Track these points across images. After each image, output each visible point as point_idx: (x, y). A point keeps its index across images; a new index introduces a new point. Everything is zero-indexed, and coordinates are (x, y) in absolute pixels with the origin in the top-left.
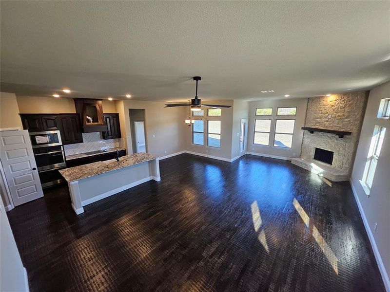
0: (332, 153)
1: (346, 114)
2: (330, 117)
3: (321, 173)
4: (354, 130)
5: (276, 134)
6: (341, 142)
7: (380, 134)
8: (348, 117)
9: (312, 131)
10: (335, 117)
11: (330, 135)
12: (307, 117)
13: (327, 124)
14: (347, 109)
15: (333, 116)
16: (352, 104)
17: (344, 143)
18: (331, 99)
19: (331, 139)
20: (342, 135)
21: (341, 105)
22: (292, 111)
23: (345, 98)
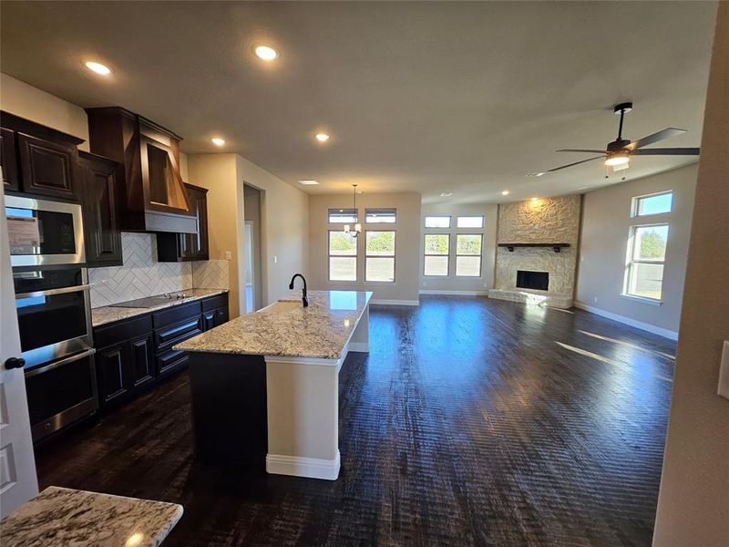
0: (546, 275)
1: (560, 223)
2: (536, 227)
3: (543, 302)
4: (573, 242)
5: (458, 258)
6: (557, 258)
7: (635, 238)
8: (562, 226)
9: (511, 247)
10: (545, 227)
11: (539, 250)
12: (500, 229)
13: (533, 236)
14: (560, 217)
15: (541, 226)
16: (566, 209)
17: (562, 259)
18: (536, 204)
19: (542, 256)
20: (558, 248)
21: (551, 212)
22: (476, 222)
23: (555, 203)
